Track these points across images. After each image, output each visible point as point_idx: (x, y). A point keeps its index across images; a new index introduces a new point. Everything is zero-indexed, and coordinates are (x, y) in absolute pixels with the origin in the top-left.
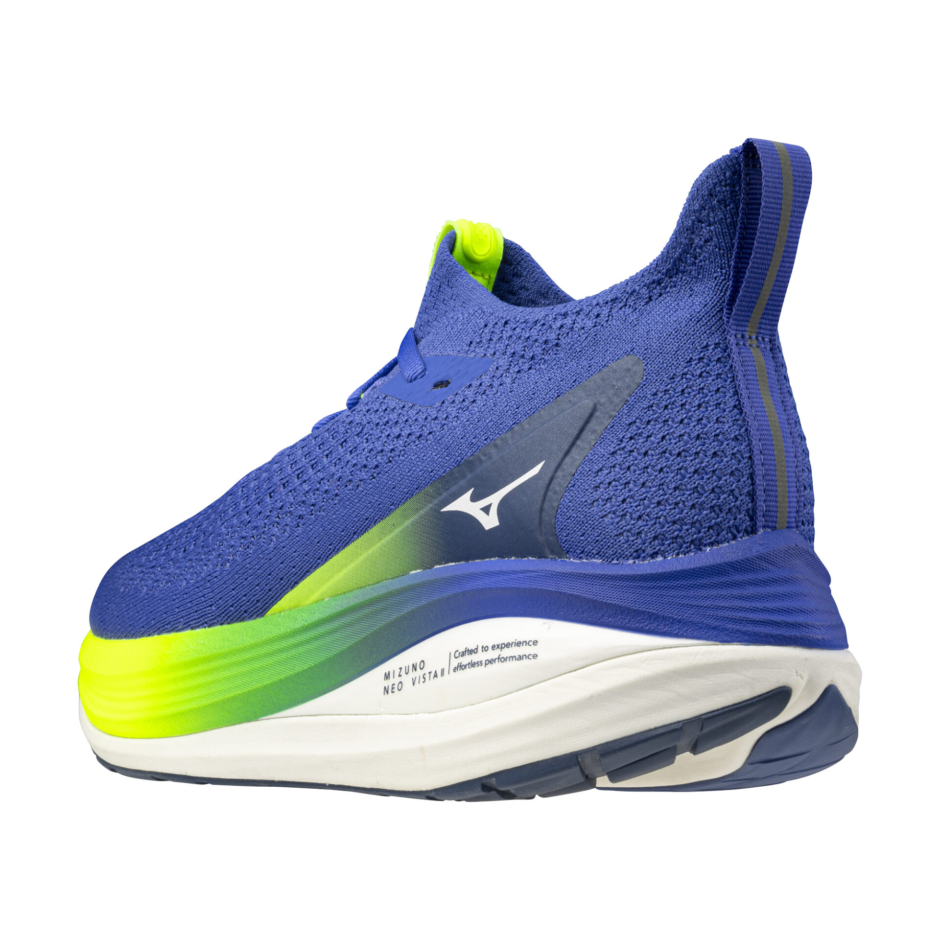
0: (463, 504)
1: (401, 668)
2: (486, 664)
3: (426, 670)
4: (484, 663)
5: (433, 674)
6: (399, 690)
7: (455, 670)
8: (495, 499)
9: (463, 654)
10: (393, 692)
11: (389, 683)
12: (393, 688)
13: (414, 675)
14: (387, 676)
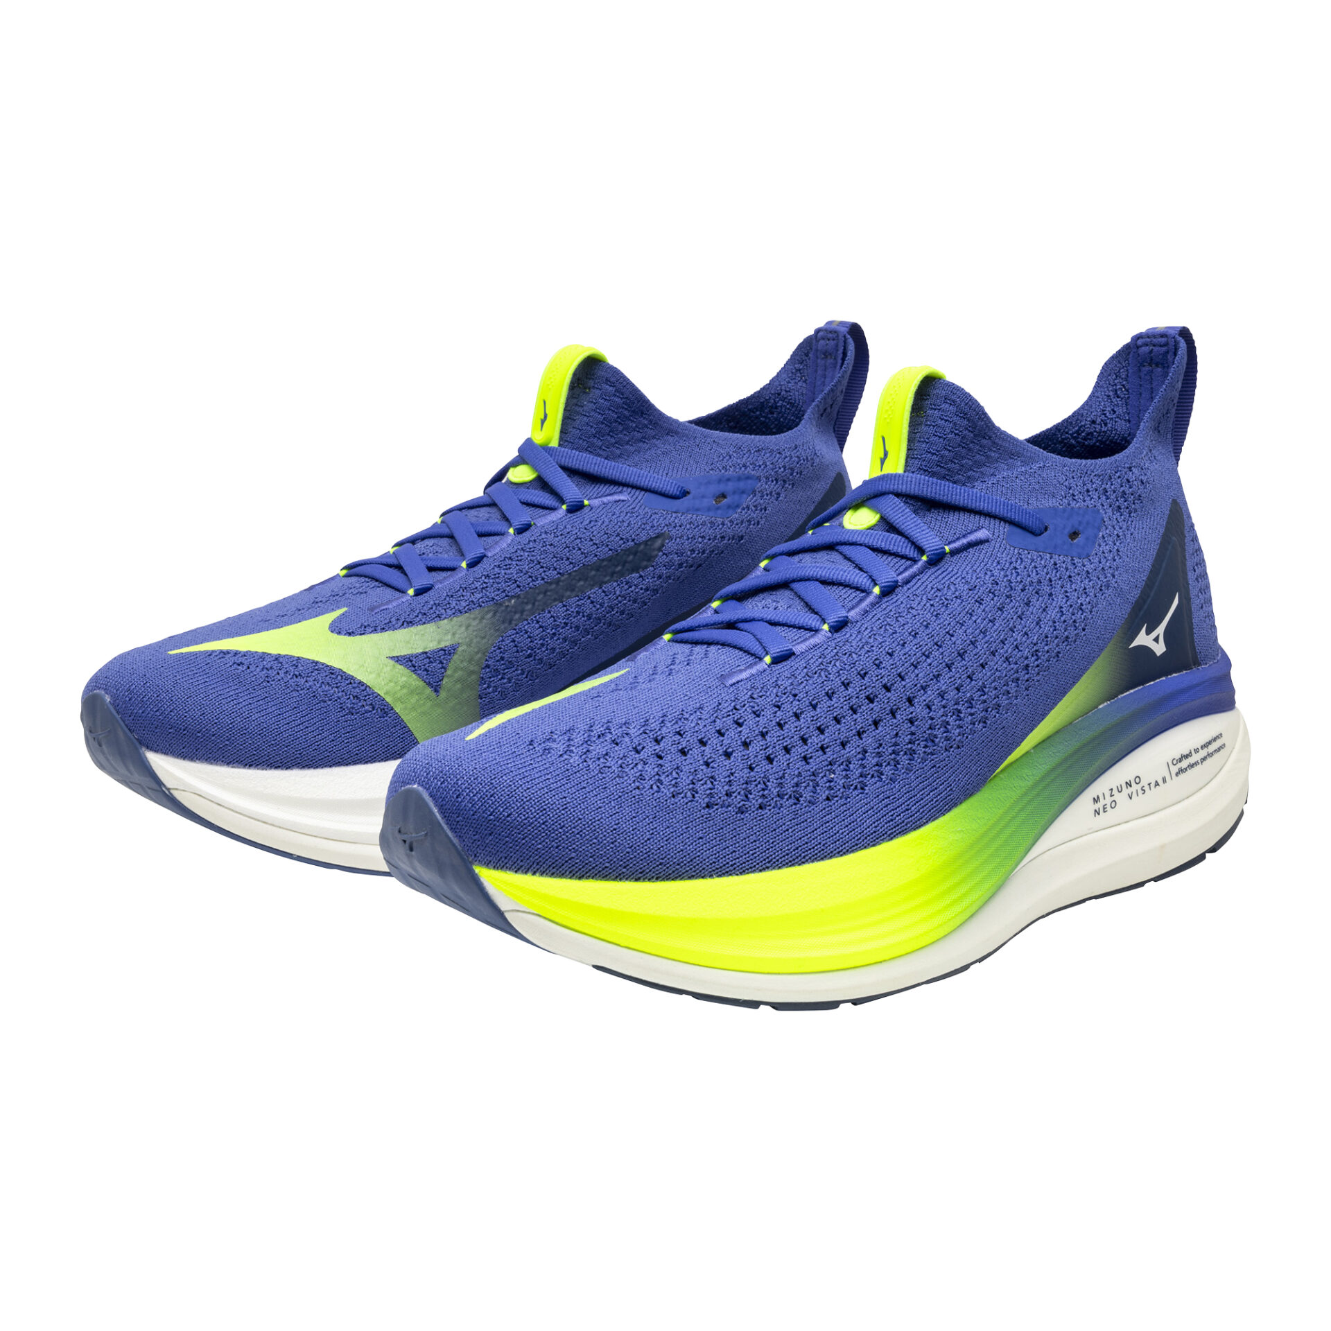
0: (1142, 639)
1: (1112, 789)
2: (1202, 762)
3: (1144, 783)
4: (1199, 761)
5: (1152, 785)
6: (1112, 808)
7: (1177, 774)
8: (1160, 630)
9: (1181, 760)
10: (1104, 812)
11: (1100, 805)
12: (1104, 808)
13: (1130, 790)
14: (1096, 800)
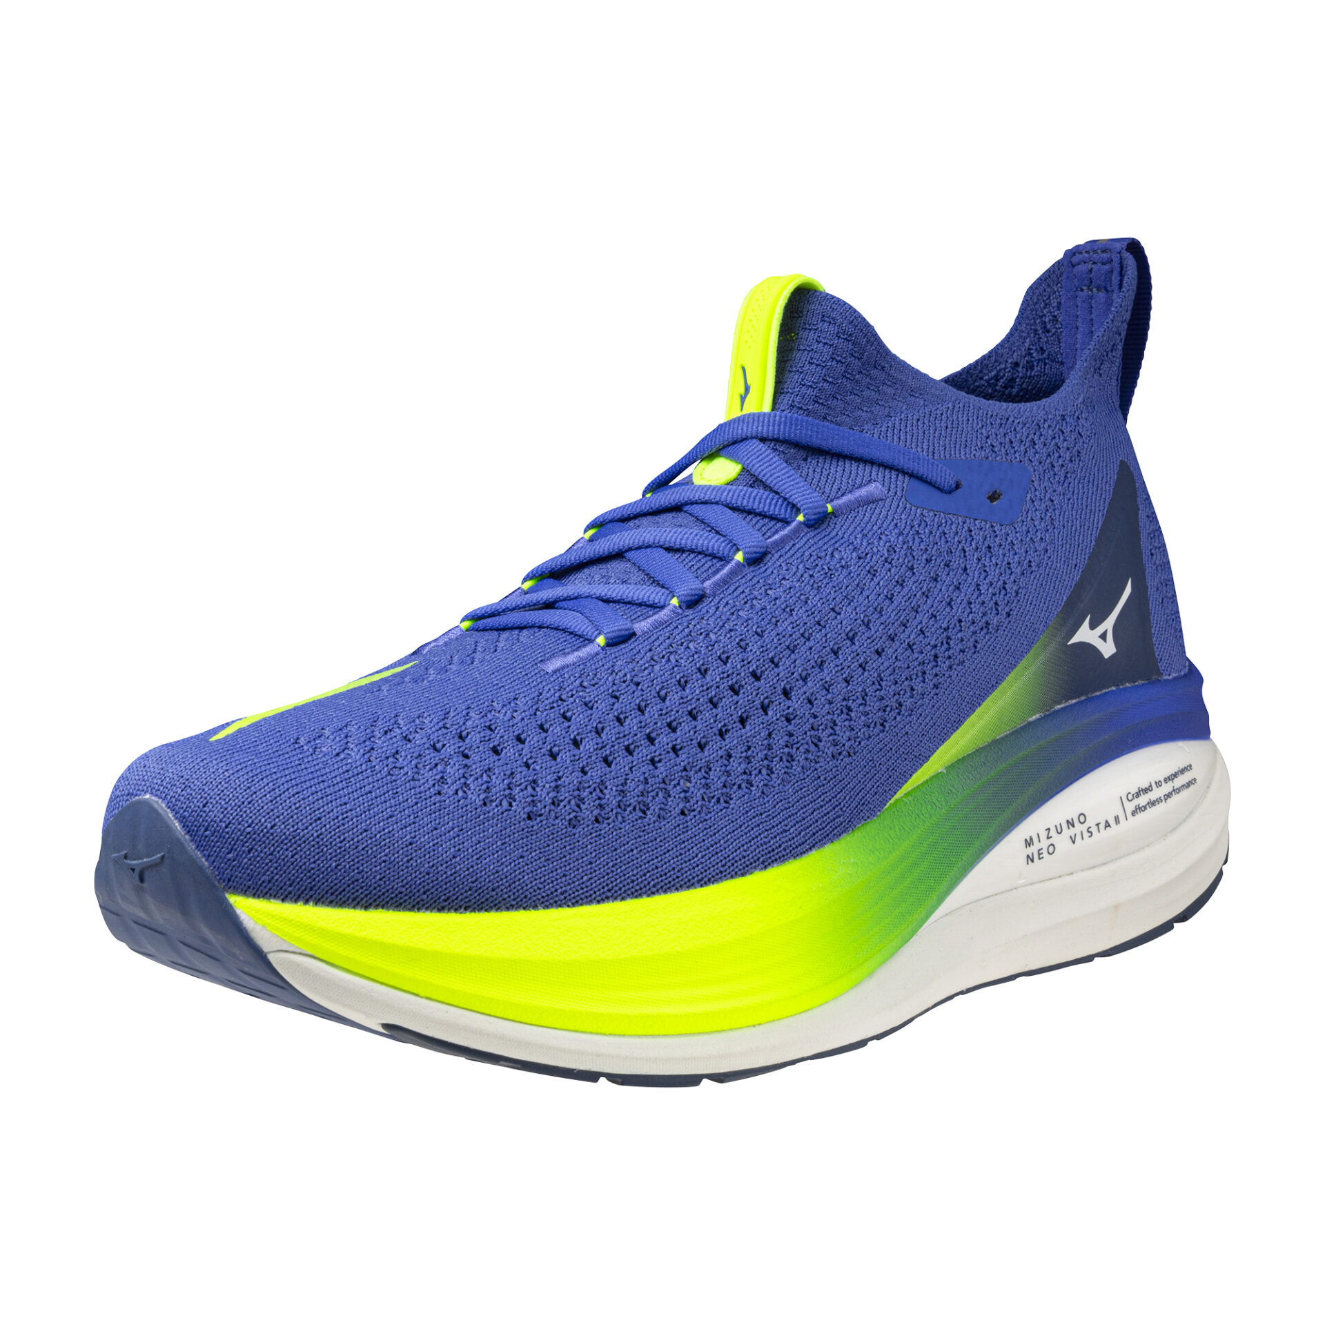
0: (1085, 634)
1: (1049, 829)
2: (1166, 800)
3: (1091, 822)
4: (1162, 798)
5: (1102, 826)
6: (1049, 853)
7: (1133, 813)
8: (1109, 624)
9: (1138, 795)
10: (1040, 859)
11: (1033, 849)
12: (1039, 854)
13: (1072, 831)
14: (1029, 843)
